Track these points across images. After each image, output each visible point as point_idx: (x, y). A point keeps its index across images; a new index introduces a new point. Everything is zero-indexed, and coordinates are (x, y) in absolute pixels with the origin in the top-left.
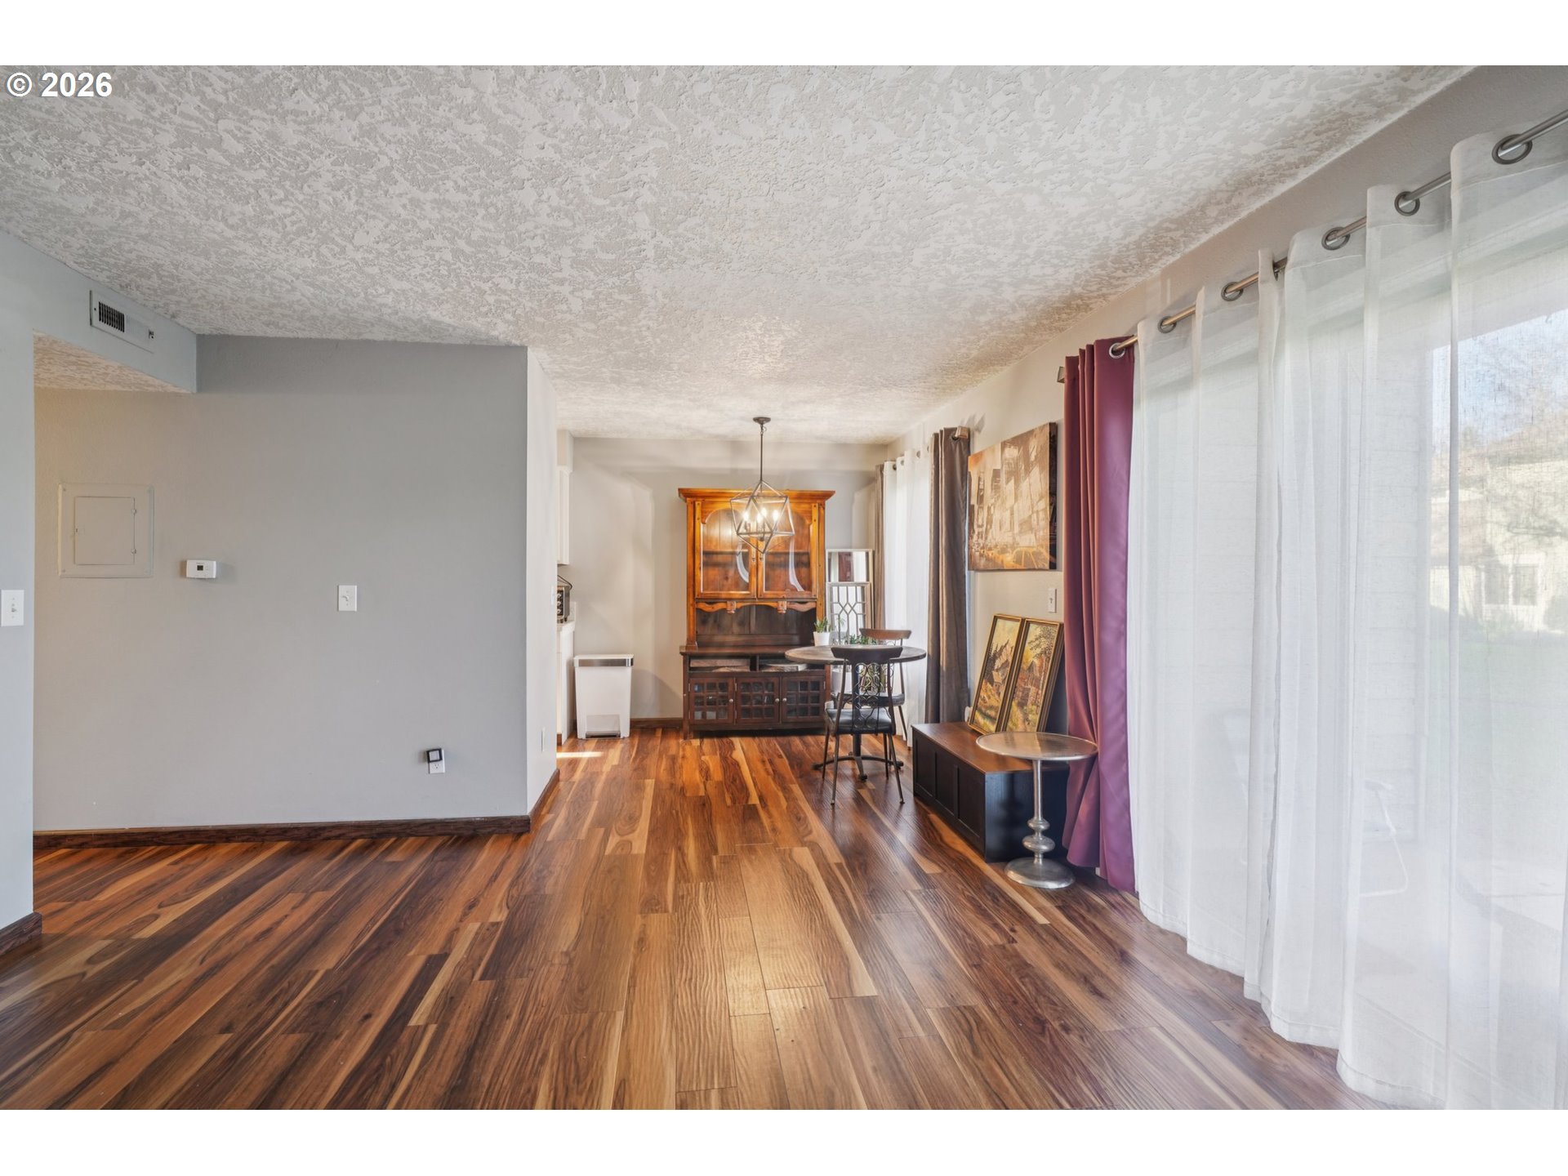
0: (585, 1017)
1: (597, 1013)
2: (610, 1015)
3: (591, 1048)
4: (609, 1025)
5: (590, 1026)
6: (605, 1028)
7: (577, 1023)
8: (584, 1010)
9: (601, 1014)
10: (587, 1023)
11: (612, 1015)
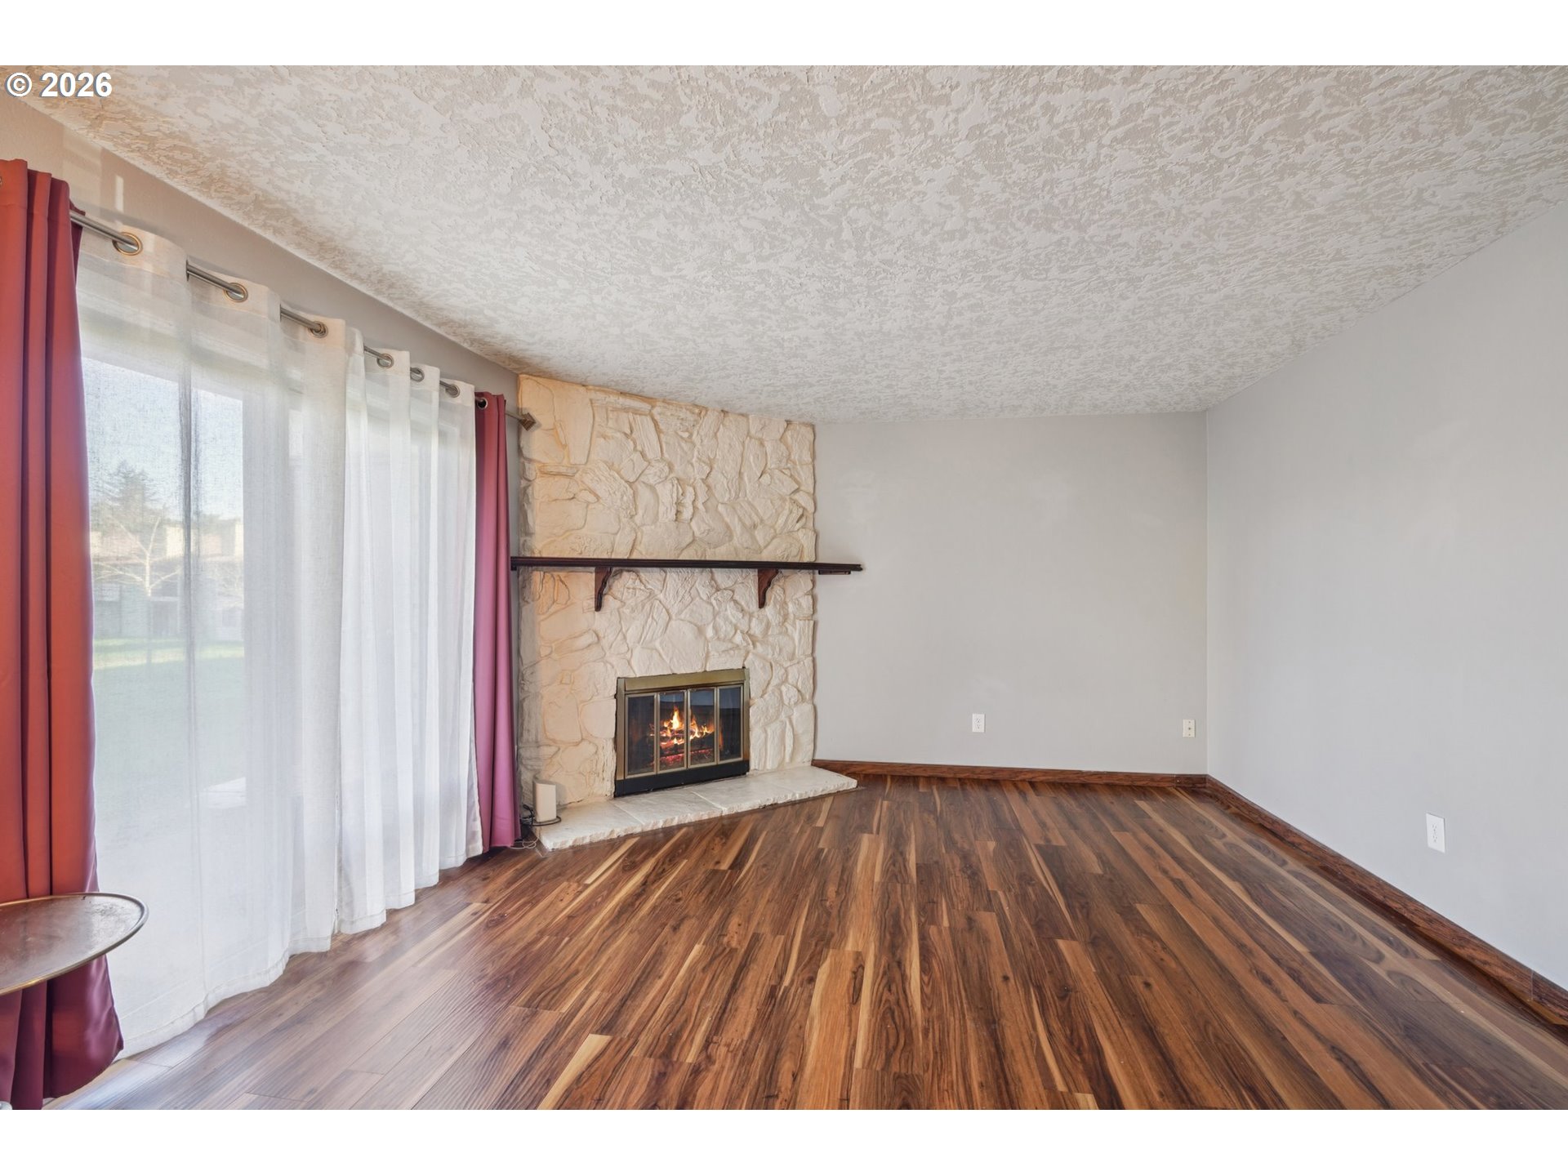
0: (895, 1068)
1: (883, 1069)
2: (868, 1064)
3: (884, 1034)
4: (869, 1054)
5: (889, 1057)
6: (872, 1051)
7: (903, 1062)
8: (897, 1077)
9: (878, 1069)
10: (892, 1059)
11: (866, 1065)
